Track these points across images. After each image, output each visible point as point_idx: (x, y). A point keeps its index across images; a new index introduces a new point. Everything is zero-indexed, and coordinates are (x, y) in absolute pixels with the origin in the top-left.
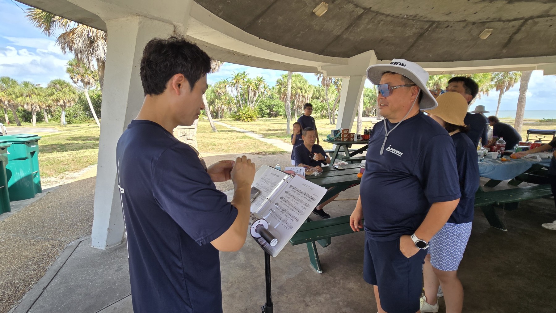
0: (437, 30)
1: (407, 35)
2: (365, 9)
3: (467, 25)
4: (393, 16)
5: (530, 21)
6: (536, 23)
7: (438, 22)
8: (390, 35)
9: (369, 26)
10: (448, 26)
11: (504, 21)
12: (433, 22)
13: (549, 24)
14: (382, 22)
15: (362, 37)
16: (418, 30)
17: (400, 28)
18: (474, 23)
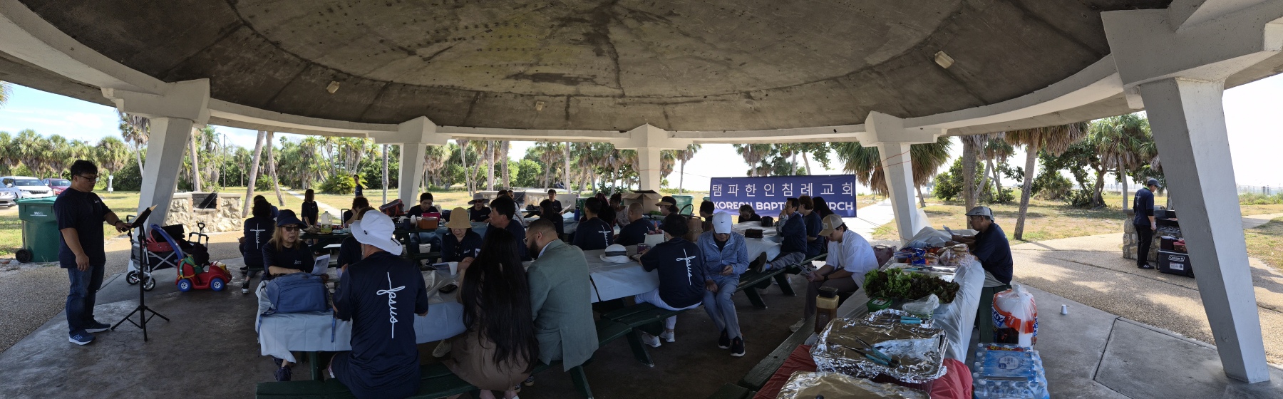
0: (488, 98)
1: (456, 102)
2: (387, 82)
3: (516, 96)
4: (426, 86)
5: (572, 99)
6: (579, 101)
7: (483, 92)
8: (434, 102)
9: (404, 95)
10: (496, 96)
11: (550, 96)
12: (478, 93)
13: (591, 102)
14: (417, 92)
15: (400, 105)
16: (465, 99)
17: (443, 96)
18: (522, 95)
